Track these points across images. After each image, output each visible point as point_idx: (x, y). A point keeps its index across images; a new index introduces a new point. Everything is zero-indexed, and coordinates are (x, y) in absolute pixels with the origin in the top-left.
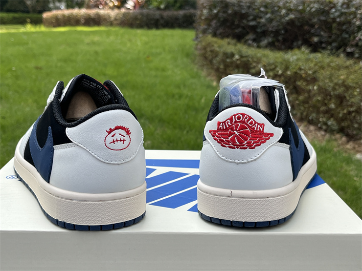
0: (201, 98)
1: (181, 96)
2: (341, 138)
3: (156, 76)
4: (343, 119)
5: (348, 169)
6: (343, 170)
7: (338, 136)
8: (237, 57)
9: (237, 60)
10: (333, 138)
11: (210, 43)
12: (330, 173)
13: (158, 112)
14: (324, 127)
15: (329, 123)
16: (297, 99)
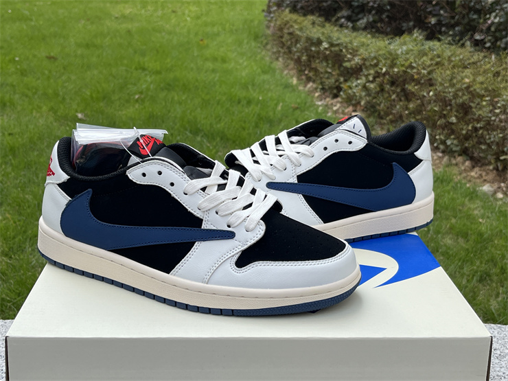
0: (276, 105)
1: (249, 102)
2: (465, 161)
3: (214, 71)
4: (467, 138)
5: (472, 206)
6: (466, 209)
7: (460, 159)
8: (325, 45)
9: (326, 49)
10: (454, 162)
11: (287, 22)
12: (448, 213)
13: (220, 126)
14: (442, 147)
15: (449, 142)
16: (407, 108)
